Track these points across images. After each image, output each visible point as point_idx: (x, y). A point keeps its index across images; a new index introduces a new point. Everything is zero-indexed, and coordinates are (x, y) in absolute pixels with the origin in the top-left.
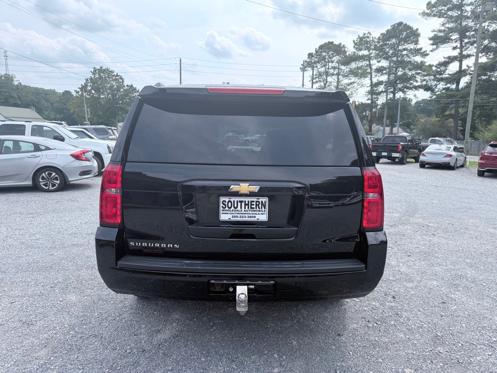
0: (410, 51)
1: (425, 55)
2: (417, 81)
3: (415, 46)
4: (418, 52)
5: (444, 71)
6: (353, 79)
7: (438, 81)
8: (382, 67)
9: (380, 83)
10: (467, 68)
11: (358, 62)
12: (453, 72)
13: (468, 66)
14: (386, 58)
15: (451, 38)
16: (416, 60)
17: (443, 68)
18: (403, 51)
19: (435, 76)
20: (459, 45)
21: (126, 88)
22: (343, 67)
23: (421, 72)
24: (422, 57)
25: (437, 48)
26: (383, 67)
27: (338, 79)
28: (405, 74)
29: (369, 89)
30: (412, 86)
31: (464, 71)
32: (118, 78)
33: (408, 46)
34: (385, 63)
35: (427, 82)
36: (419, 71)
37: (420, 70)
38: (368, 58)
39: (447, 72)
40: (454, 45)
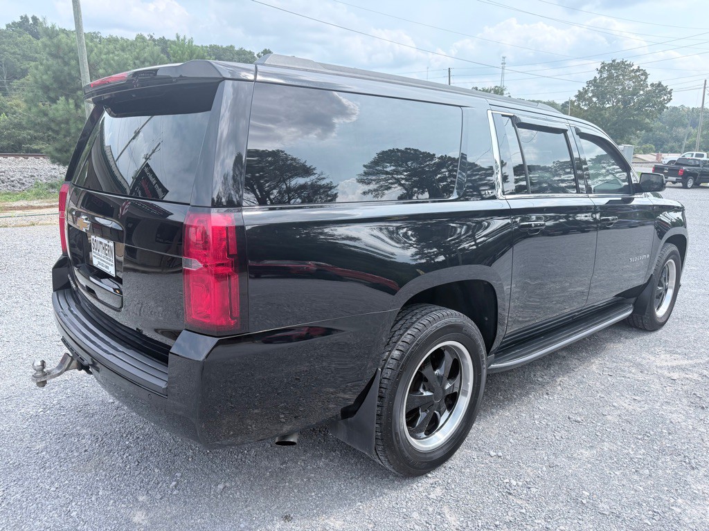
21: (650, 88)
32: (638, 73)
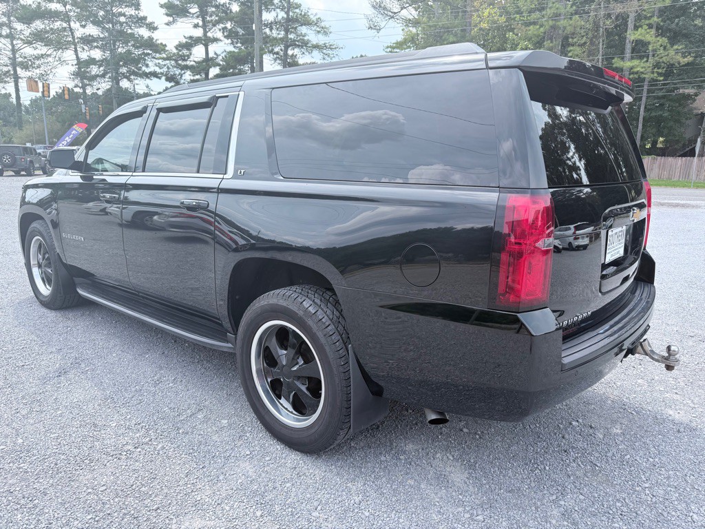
0: (130, 18)
1: (152, 27)
2: (147, 66)
3: (137, 12)
4: (141, 21)
5: (189, 56)
6: (43, 50)
7: (182, 69)
8: (90, 35)
9: (92, 61)
10: (215, 56)
11: (46, 22)
12: (199, 60)
13: (215, 53)
14: (96, 23)
15: (190, 10)
16: (141, 33)
17: (185, 52)
18: (119, 16)
19: (176, 61)
20: (201, 23)
22: (19, 26)
23: (150, 52)
24: (150, 30)
25: (174, 21)
26: (92, 36)
27: (13, 45)
28: (129, 52)
29: (74, 69)
30: (141, 72)
31: (212, 59)
33: (125, 10)
34: (92, 30)
35: (168, 68)
36: (149, 51)
37: (151, 50)
38: (66, 18)
39: (192, 58)
40: (196, 21)
